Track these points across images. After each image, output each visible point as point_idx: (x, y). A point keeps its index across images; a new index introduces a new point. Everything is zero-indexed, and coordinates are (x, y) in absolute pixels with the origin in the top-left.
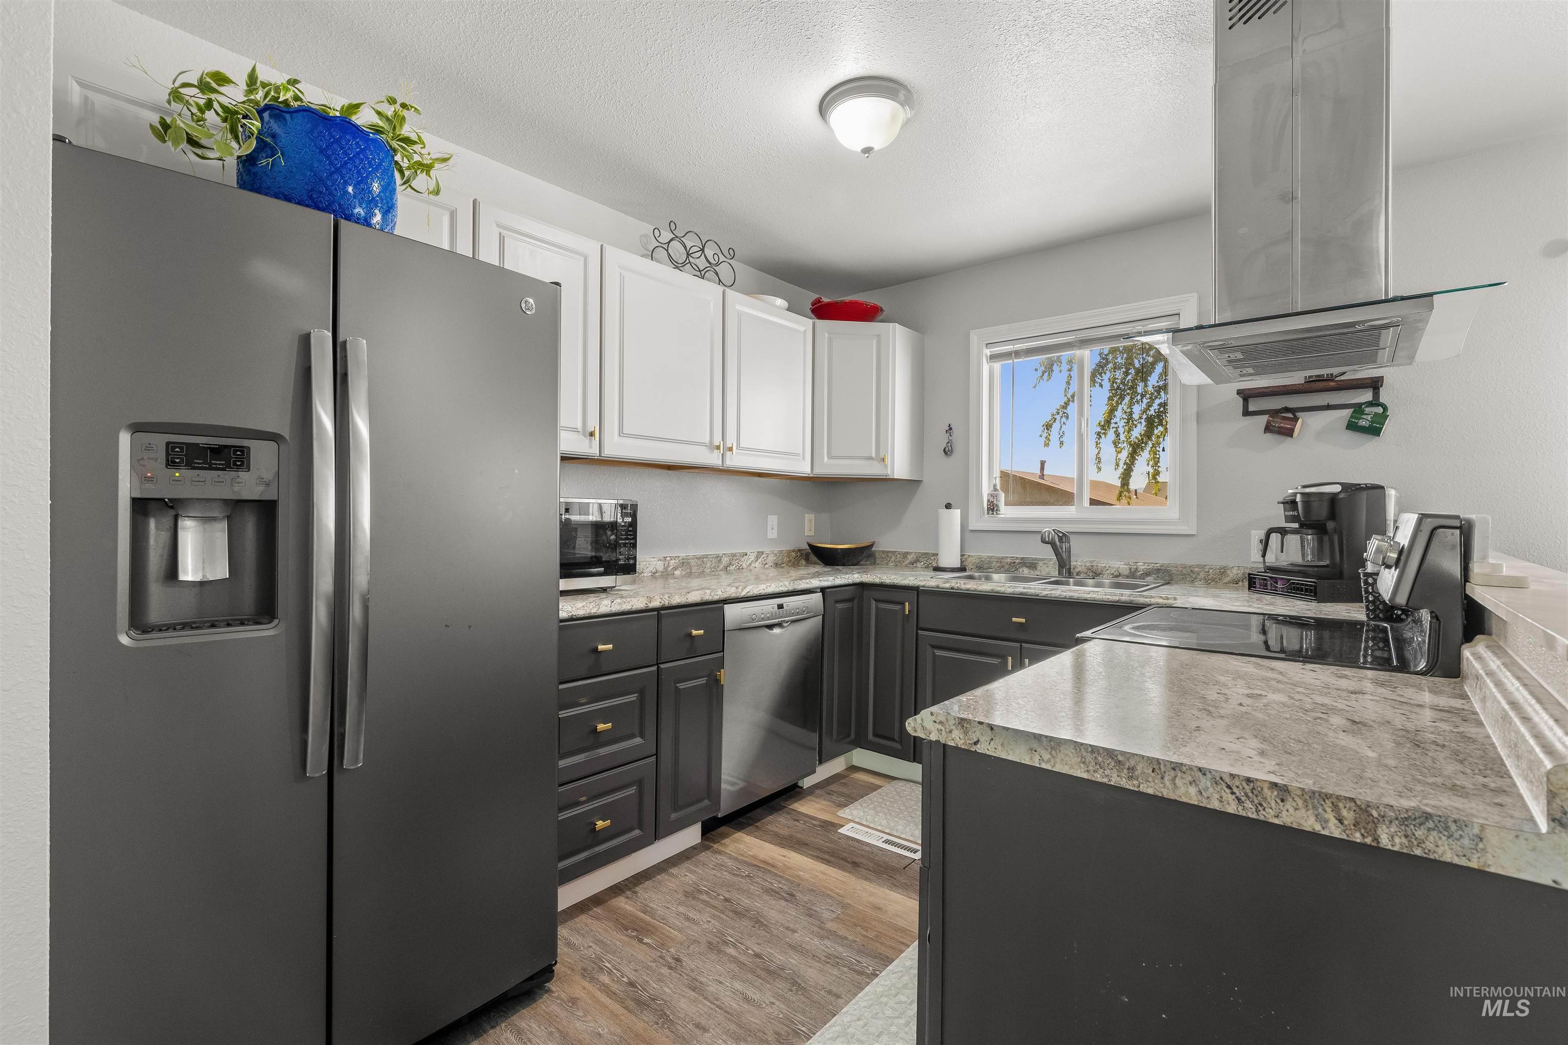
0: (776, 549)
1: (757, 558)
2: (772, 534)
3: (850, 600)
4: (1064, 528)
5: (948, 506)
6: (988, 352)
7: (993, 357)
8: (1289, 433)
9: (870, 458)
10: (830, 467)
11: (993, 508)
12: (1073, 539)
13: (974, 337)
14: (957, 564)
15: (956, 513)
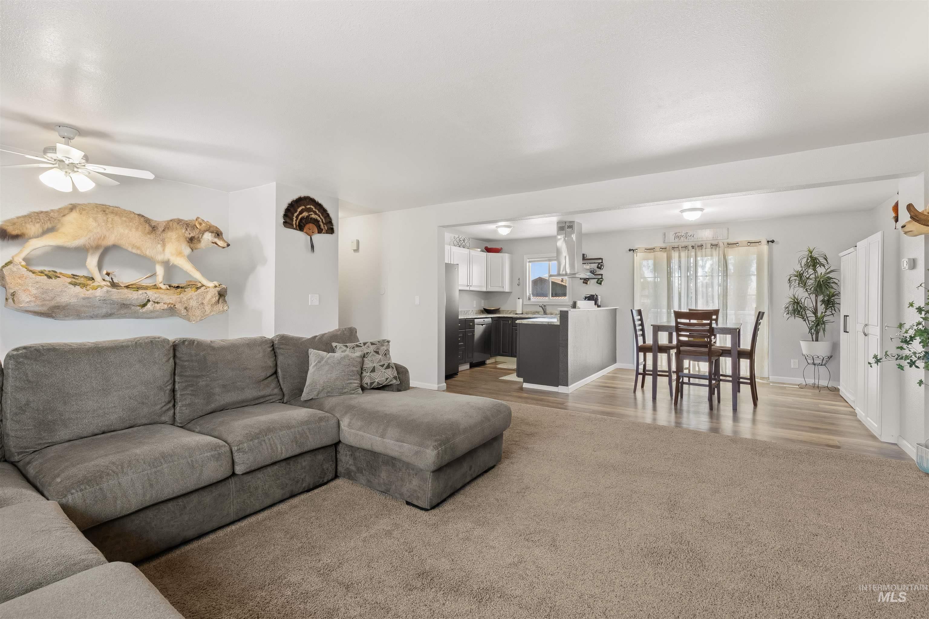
0: (476, 310)
1: (472, 312)
2: (475, 306)
3: (497, 320)
4: (545, 304)
5: (519, 299)
6: (528, 260)
7: (529, 262)
8: (587, 283)
9: (500, 287)
10: (490, 289)
11: (529, 299)
12: (547, 306)
13: (525, 257)
14: (521, 313)
15: (521, 300)
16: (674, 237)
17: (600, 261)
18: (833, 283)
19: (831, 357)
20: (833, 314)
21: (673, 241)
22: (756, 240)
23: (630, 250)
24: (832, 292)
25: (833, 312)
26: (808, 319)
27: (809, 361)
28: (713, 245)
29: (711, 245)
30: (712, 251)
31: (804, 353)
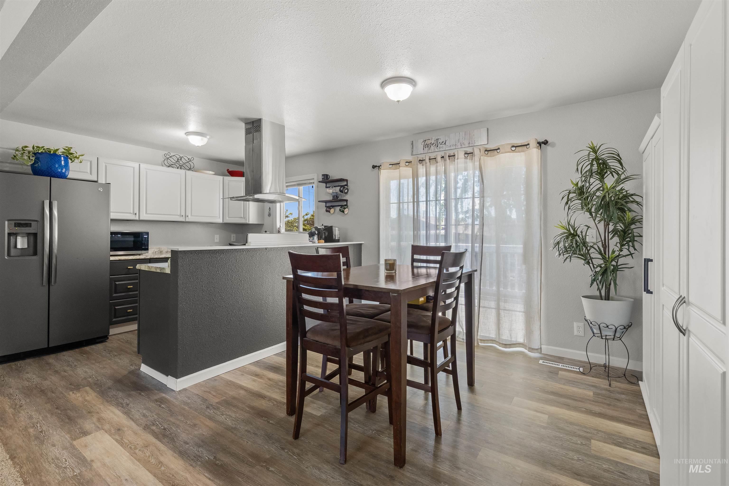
5: (266, 232)
8: (330, 212)
10: (228, 220)
11: (279, 232)
16: (422, 146)
17: (345, 183)
18: (632, 202)
19: (630, 326)
20: (631, 254)
21: (422, 152)
22: (524, 142)
23: (374, 167)
24: (631, 217)
25: (632, 249)
26: (592, 261)
27: (595, 331)
28: (468, 154)
29: (466, 154)
30: (466, 163)
31: (588, 318)
